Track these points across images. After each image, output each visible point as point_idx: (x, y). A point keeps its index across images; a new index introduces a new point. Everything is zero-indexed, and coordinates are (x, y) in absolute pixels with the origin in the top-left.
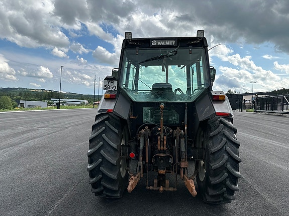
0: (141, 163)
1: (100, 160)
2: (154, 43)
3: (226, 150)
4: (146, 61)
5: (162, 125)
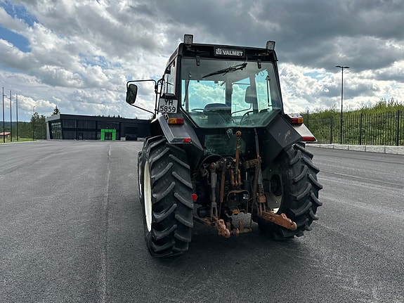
0: (214, 204)
1: (175, 205)
2: (218, 52)
3: (309, 178)
4: (211, 75)
5: (237, 156)
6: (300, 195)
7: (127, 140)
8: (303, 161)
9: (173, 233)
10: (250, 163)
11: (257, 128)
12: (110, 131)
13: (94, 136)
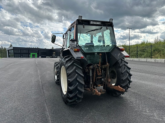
0: (91, 83)
1: (77, 83)
2: (92, 23)
3: (127, 72)
4: (89, 32)
5: (100, 63)
6: (124, 78)
7: (42, 57)
8: (125, 65)
9: (76, 95)
10: (104, 66)
11: (106, 52)
12: (35, 54)
13: (28, 56)
